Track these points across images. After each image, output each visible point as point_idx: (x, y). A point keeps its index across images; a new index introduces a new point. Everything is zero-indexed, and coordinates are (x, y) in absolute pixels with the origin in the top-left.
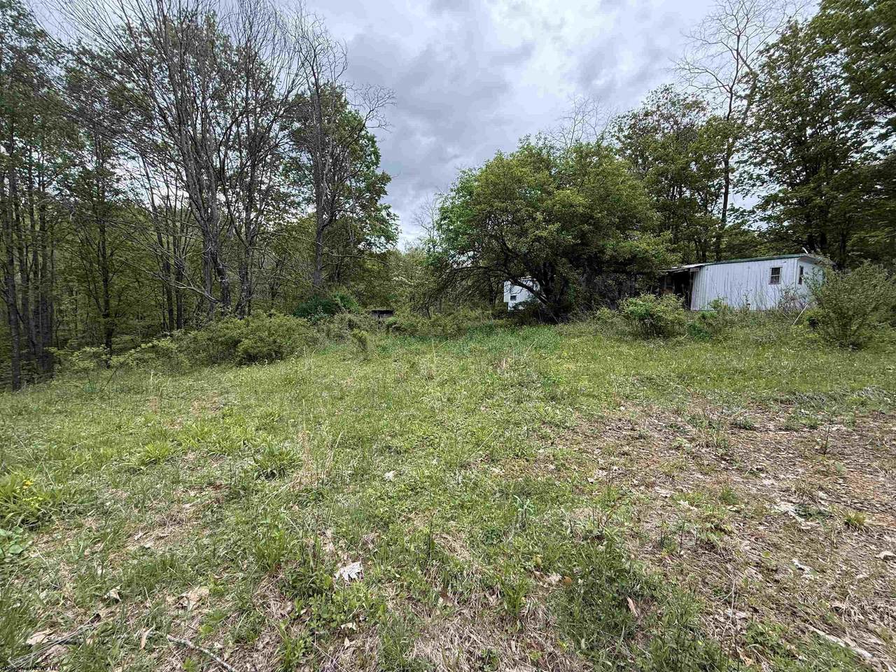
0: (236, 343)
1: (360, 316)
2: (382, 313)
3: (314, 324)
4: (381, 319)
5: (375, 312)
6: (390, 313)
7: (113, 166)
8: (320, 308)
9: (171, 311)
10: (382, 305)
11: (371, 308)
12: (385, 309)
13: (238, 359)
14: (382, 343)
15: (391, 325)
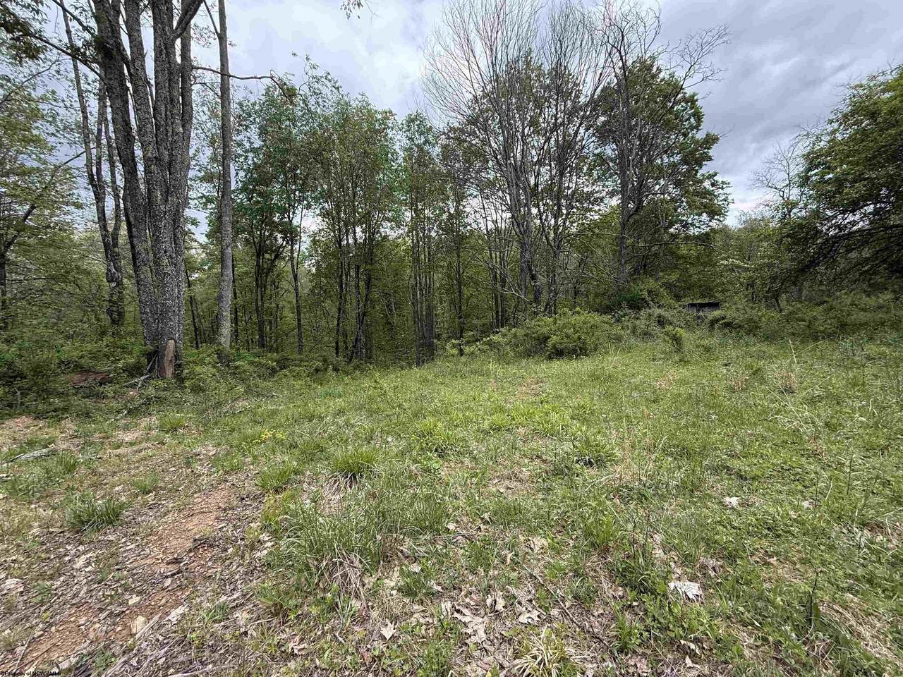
0: (547, 338)
1: (673, 311)
2: (702, 306)
3: (618, 321)
4: (701, 314)
5: (693, 305)
6: (715, 305)
7: (464, 207)
8: (624, 304)
9: (497, 312)
10: (703, 296)
11: (687, 301)
12: (706, 301)
13: (548, 353)
14: (706, 342)
15: (717, 321)
